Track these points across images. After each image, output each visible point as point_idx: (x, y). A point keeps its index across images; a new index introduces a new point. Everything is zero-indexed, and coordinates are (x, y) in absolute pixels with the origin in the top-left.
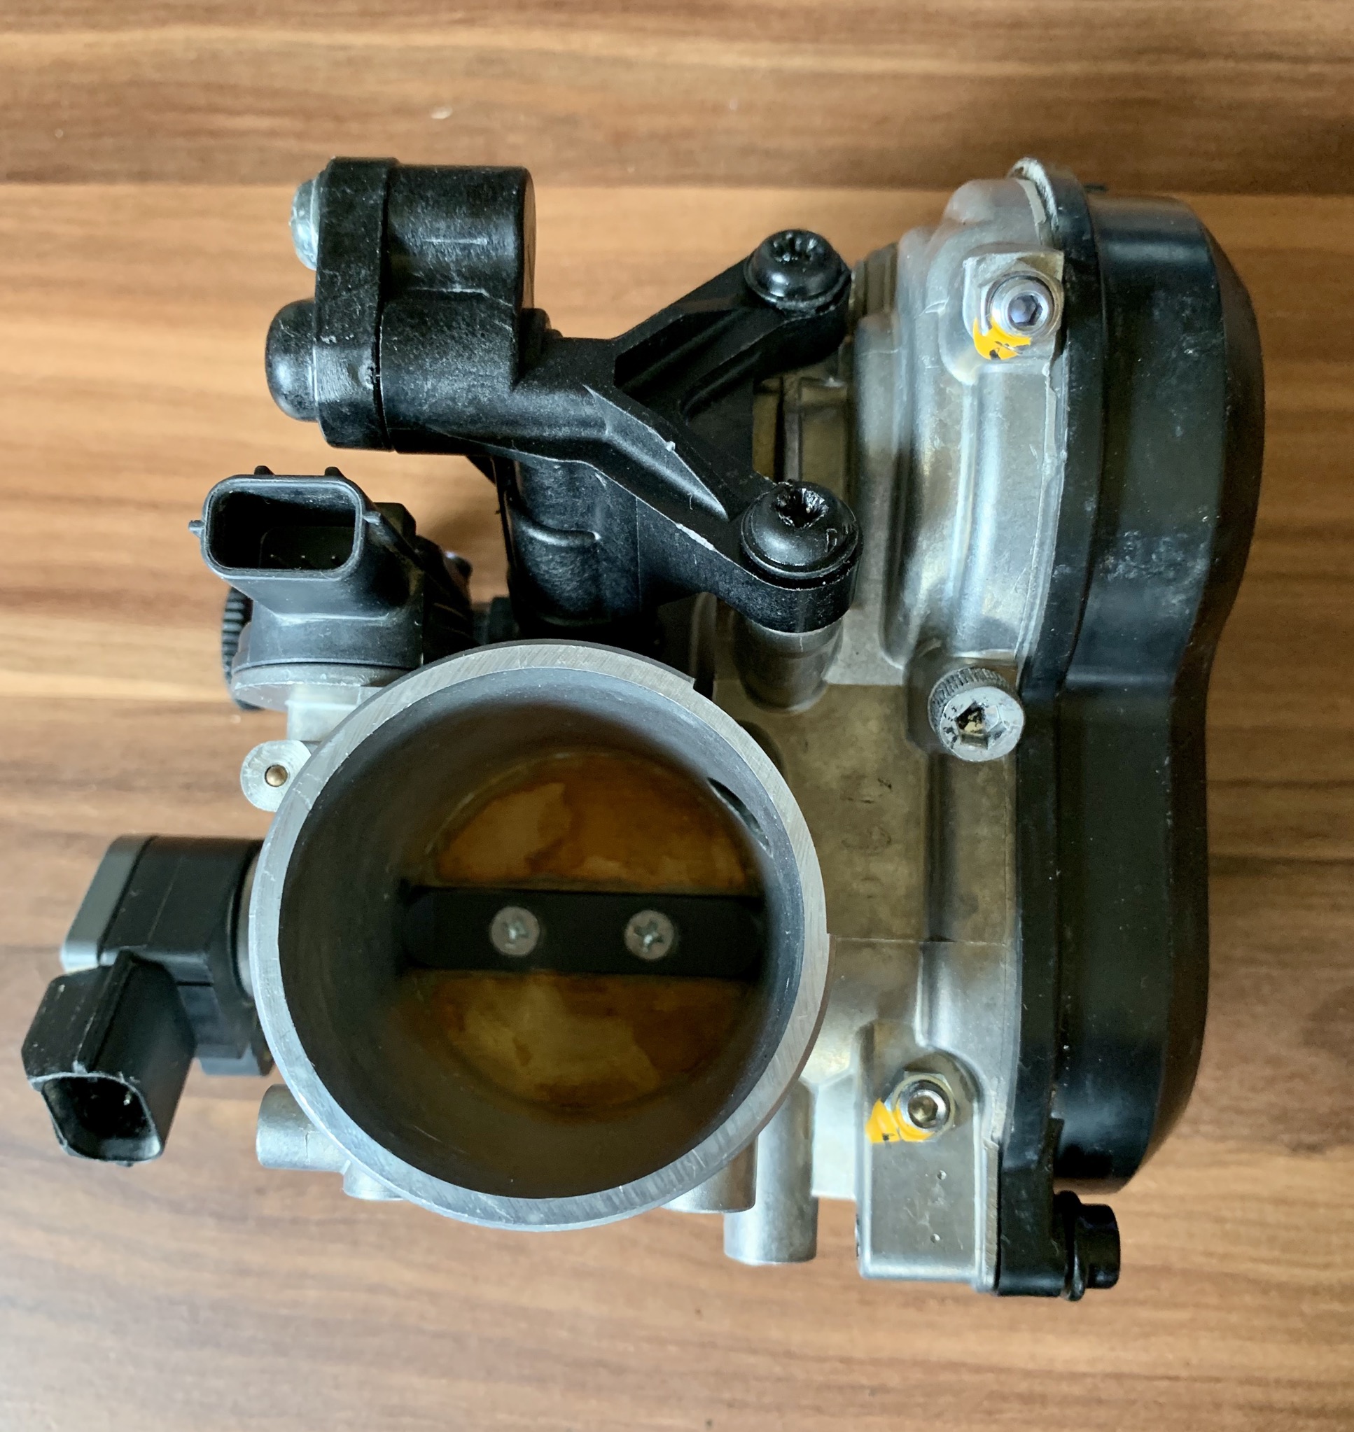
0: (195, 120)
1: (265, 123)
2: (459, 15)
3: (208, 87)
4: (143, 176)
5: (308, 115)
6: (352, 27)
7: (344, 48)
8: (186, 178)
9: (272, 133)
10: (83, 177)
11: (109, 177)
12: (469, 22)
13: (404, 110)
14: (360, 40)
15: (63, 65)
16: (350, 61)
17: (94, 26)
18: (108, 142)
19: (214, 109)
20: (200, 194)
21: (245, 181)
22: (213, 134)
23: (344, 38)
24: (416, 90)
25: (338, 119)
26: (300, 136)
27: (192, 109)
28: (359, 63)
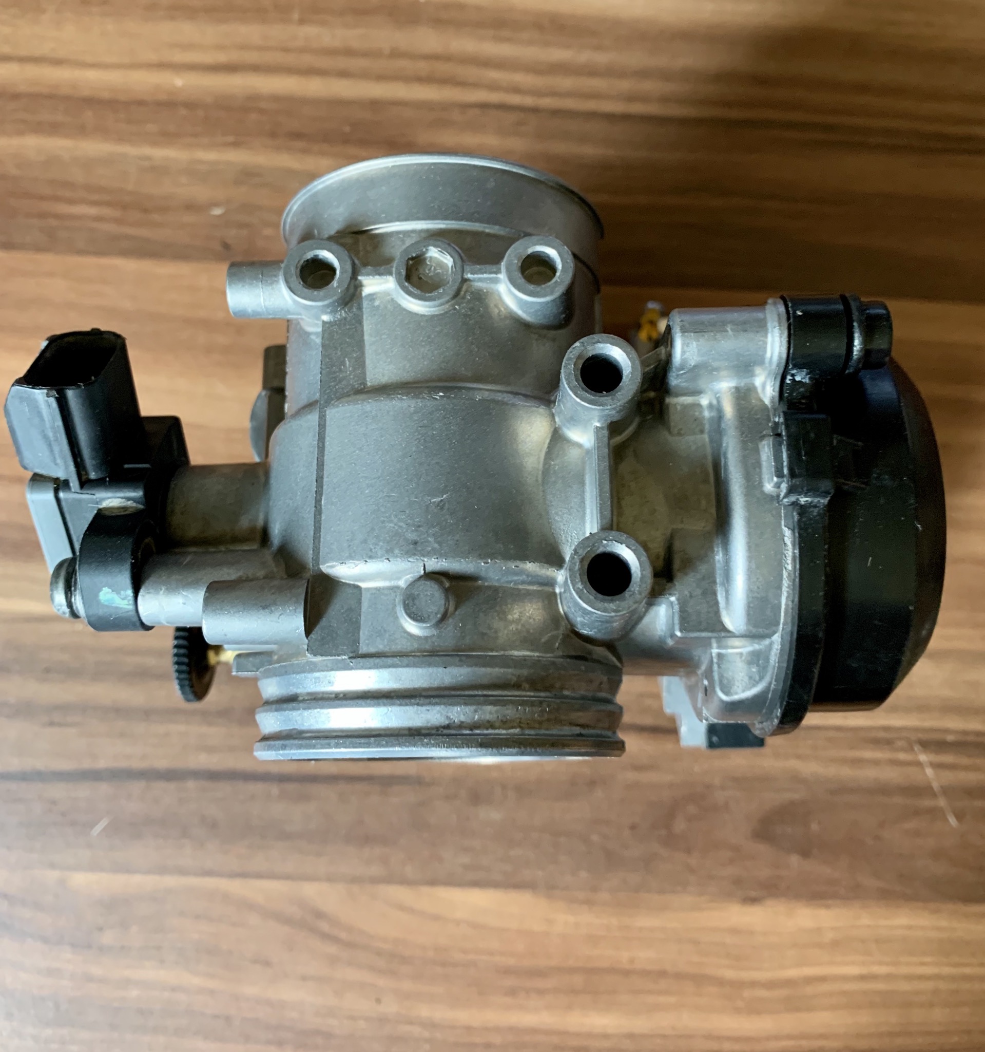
0: (46, 206)
1: (93, 211)
3: (53, 182)
5: (125, 207)
6: (154, 144)
7: (149, 158)
8: (38, 249)
9: (99, 219)
12: (236, 145)
13: (190, 207)
14: (161, 153)
16: (153, 169)
19: (57, 199)
20: (48, 260)
21: (80, 252)
22: (57, 216)
23: (148, 151)
24: (200, 193)
25: (145, 211)
26: (118, 221)
27: (42, 198)
28: (159, 170)
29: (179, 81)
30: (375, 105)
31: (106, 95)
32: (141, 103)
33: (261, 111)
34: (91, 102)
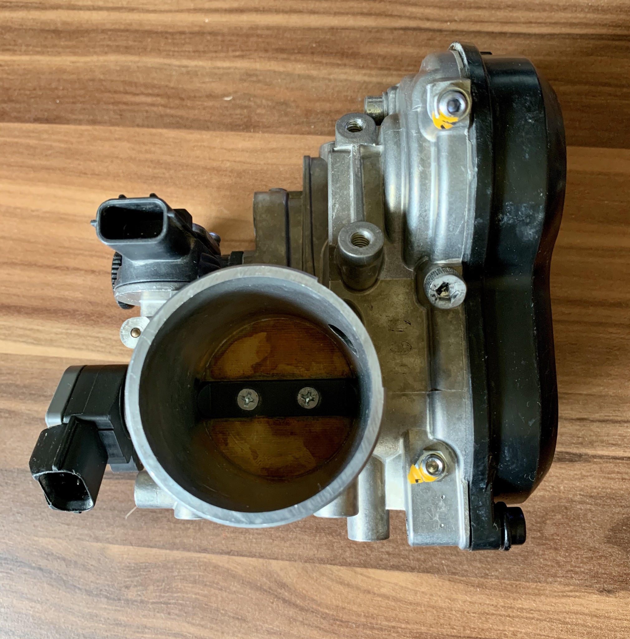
0: (117, 97)
1: (149, 100)
2: (237, 53)
3: (124, 82)
4: (94, 122)
5: (169, 97)
6: (189, 58)
7: (186, 67)
8: (113, 124)
9: (153, 105)
10: (67, 122)
11: (79, 122)
12: (242, 57)
13: (211, 96)
14: (192, 63)
15: (61, 71)
16: (188, 73)
17: (75, 54)
18: (79, 106)
19: (126, 93)
20: (119, 131)
21: (139, 126)
22: (126, 104)
23: (185, 62)
24: (217, 87)
25: (182, 99)
26: (164, 106)
27: (116, 92)
28: (192, 74)
29: (207, 19)
30: (333, 30)
31: (160, 29)
32: (182, 33)
33: (258, 36)
34: (150, 33)
